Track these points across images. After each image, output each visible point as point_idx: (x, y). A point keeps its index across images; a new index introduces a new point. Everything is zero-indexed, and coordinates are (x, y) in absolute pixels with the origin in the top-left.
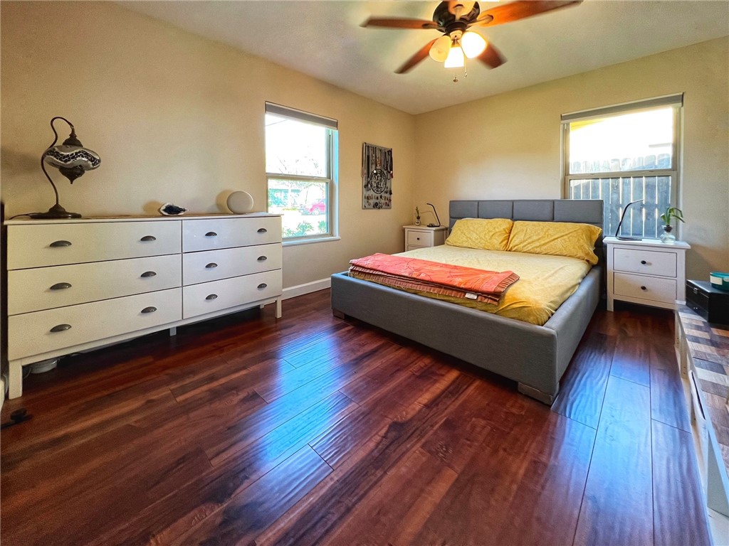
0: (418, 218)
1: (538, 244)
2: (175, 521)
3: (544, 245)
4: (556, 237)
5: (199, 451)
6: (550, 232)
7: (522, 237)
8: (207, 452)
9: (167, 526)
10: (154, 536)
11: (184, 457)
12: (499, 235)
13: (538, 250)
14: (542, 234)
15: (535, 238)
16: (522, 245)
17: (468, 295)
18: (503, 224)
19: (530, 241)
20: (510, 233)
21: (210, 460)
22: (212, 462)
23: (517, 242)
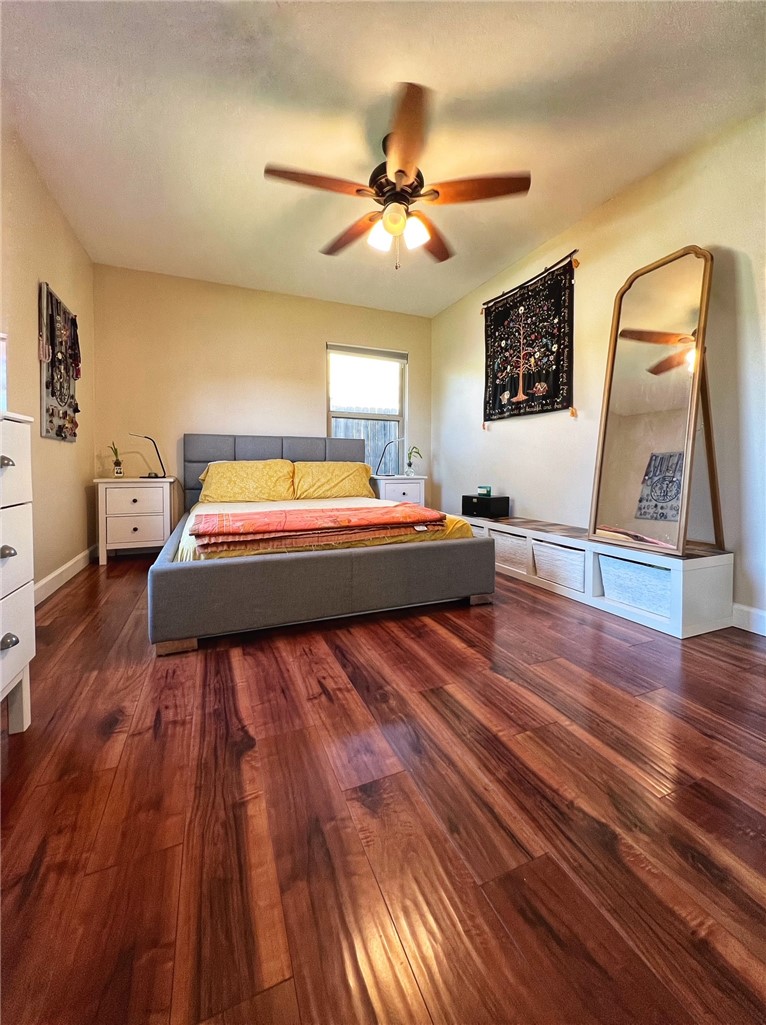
0: (118, 463)
1: (328, 487)
2: (660, 902)
3: (334, 487)
4: (343, 477)
5: (510, 880)
6: (336, 472)
7: (310, 480)
8: (513, 865)
9: (672, 913)
10: (694, 933)
11: (522, 912)
12: (284, 481)
13: (329, 494)
14: (329, 476)
15: (323, 480)
16: (312, 490)
17: (418, 528)
18: (282, 467)
19: (319, 484)
20: (293, 477)
21: (532, 858)
22: (538, 853)
23: (305, 487)
